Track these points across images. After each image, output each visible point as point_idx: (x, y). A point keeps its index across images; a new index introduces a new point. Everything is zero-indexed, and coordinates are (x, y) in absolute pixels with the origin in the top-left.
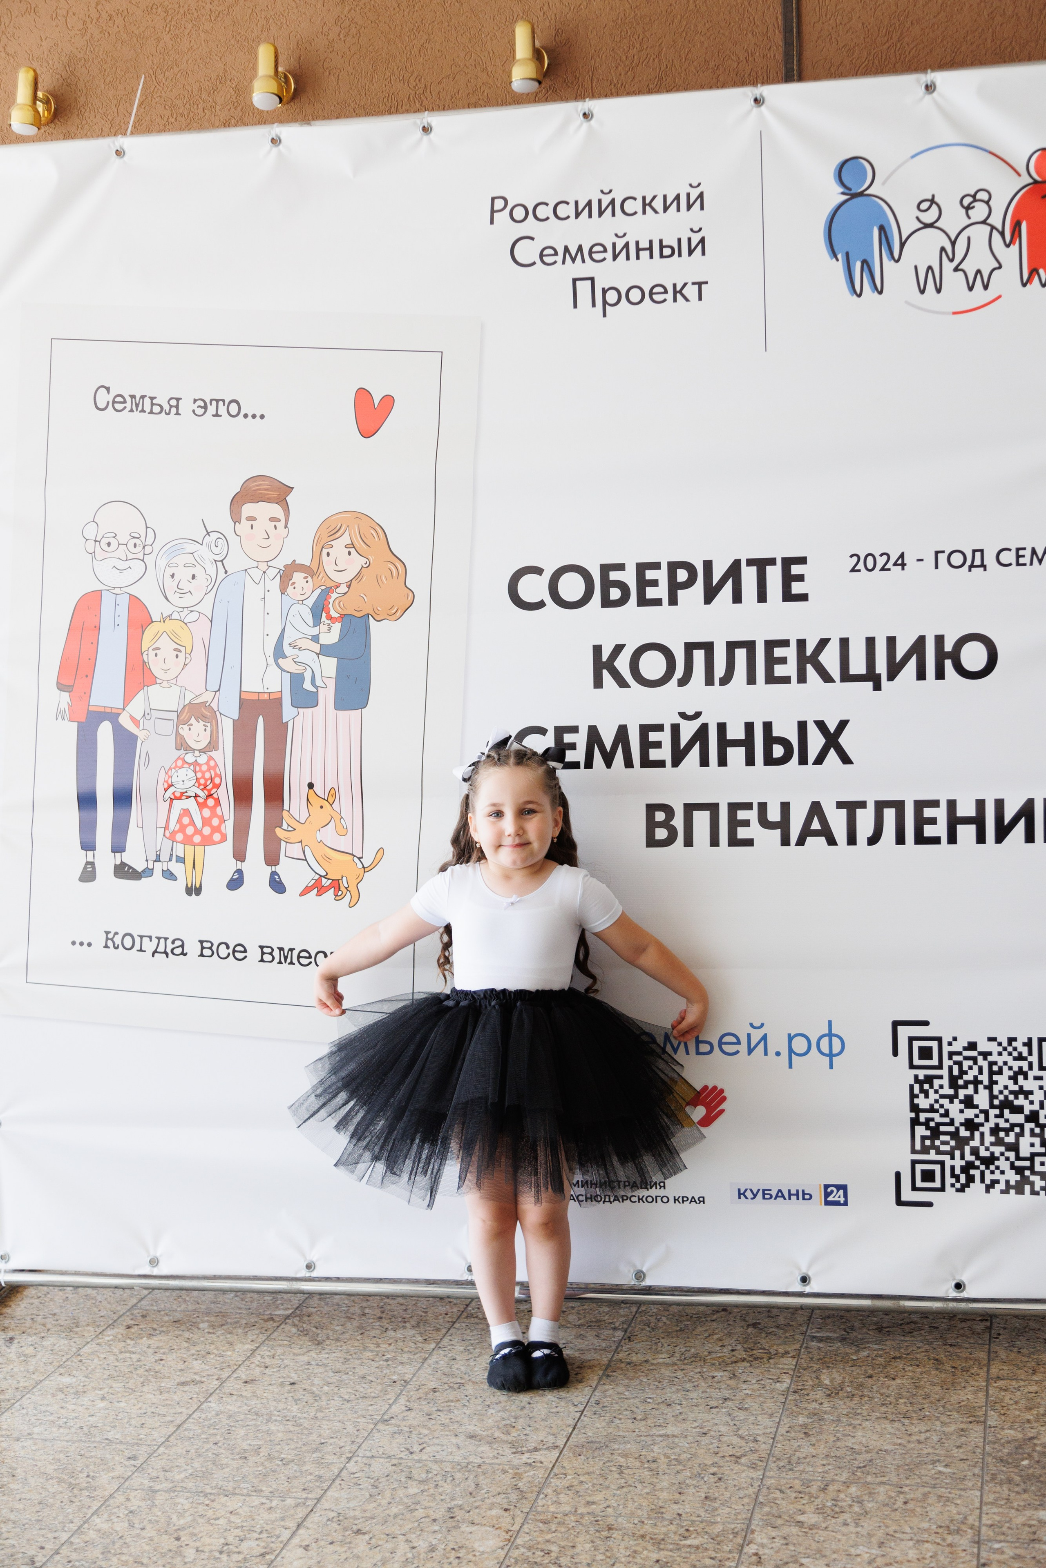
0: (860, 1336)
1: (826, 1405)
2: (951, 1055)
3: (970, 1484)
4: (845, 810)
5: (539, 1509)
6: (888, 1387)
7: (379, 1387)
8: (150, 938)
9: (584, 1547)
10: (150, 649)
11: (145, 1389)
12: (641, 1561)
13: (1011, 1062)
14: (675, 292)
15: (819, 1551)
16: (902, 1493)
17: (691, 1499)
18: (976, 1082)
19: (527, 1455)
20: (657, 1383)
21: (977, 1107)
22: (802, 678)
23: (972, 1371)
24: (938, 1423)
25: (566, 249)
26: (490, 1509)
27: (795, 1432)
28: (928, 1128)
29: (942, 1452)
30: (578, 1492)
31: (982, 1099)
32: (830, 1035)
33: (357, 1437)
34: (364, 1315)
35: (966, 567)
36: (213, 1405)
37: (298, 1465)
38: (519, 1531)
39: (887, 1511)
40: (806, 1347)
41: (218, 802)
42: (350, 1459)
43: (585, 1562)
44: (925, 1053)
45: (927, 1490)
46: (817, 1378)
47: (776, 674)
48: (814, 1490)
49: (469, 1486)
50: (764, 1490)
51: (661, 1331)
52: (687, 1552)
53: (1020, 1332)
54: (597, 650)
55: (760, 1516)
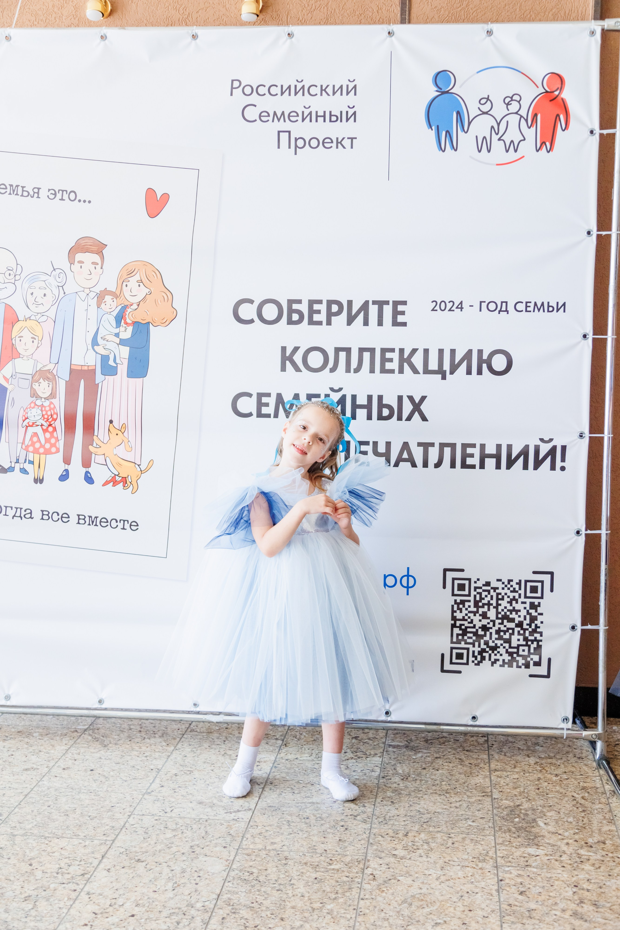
0: (416, 745)
1: (401, 785)
2: (476, 588)
3: (488, 832)
4: (422, 448)
5: (244, 847)
6: (435, 775)
7: (143, 773)
8: (12, 508)
9: (272, 870)
10: (17, 337)
11: (4, 772)
12: (306, 879)
13: (509, 593)
14: (337, 143)
15: (408, 872)
16: (450, 837)
17: (331, 841)
18: (489, 604)
19: (233, 814)
20: (304, 772)
21: (489, 618)
22: (401, 371)
23: (481, 766)
24: (465, 796)
25: (275, 113)
26: (216, 847)
27: (386, 801)
28: (461, 629)
29: (470, 814)
30: (265, 837)
31: (492, 614)
32: (408, 576)
33: (133, 802)
34: (130, 729)
35: (497, 311)
36: (45, 783)
37: (100, 820)
38: (233, 860)
39: (443, 848)
40: (387, 751)
41: (55, 429)
42: (130, 816)
43: (274, 879)
44: (461, 587)
45: (464, 836)
46: (395, 769)
47: (386, 368)
48: (400, 835)
49: (201, 833)
50: (372, 836)
51: (303, 741)
52: (332, 873)
53: (505, 743)
54: (284, 349)
55: (372, 851)
